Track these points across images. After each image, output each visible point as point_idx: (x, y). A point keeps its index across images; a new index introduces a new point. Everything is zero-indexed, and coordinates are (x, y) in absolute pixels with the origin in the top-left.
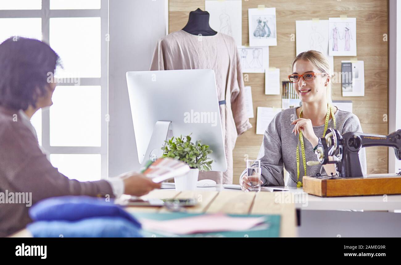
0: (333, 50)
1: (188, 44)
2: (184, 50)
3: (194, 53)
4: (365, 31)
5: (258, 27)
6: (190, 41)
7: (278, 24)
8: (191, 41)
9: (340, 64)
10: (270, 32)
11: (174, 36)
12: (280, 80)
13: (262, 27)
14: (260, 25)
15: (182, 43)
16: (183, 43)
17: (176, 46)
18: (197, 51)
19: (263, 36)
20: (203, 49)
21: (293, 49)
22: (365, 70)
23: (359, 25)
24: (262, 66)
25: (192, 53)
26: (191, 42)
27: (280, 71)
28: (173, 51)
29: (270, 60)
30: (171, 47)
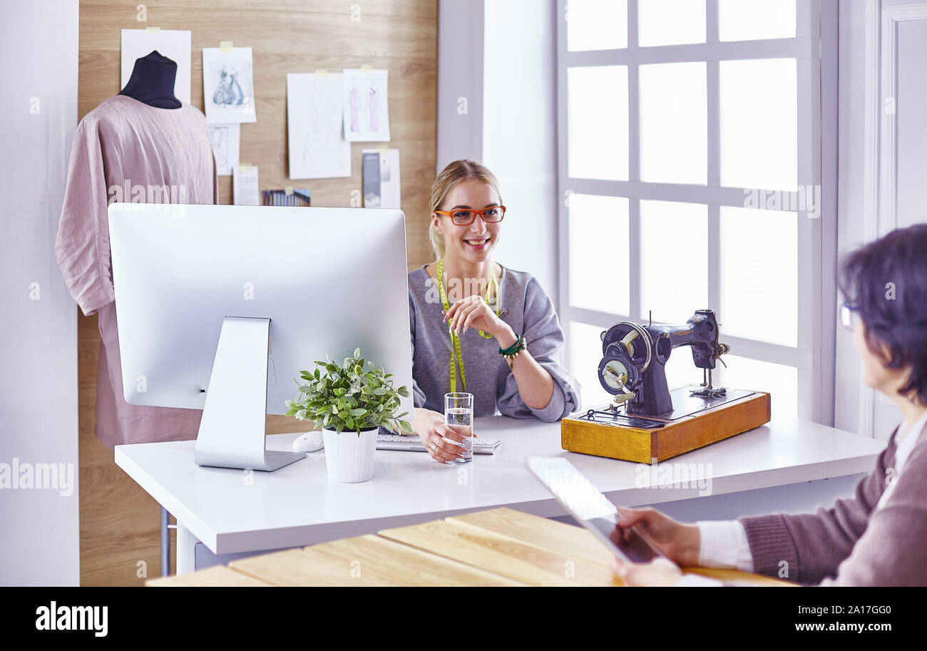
0: (352, 130)
1: (151, 128)
2: (145, 140)
3: (165, 148)
4: (402, 94)
5: (221, 86)
6: (152, 120)
7: (257, 81)
8: (154, 119)
9: (360, 156)
10: (241, 95)
11: (118, 110)
12: (260, 189)
13: (227, 86)
14: (225, 81)
15: (138, 125)
16: (140, 125)
17: (129, 131)
18: (169, 142)
19: (230, 103)
20: (178, 137)
21: (282, 128)
22: (401, 166)
23: (392, 82)
24: (227, 161)
25: (162, 146)
26: (154, 122)
27: (259, 171)
28: (123, 143)
29: (241, 150)
30: (120, 135)
